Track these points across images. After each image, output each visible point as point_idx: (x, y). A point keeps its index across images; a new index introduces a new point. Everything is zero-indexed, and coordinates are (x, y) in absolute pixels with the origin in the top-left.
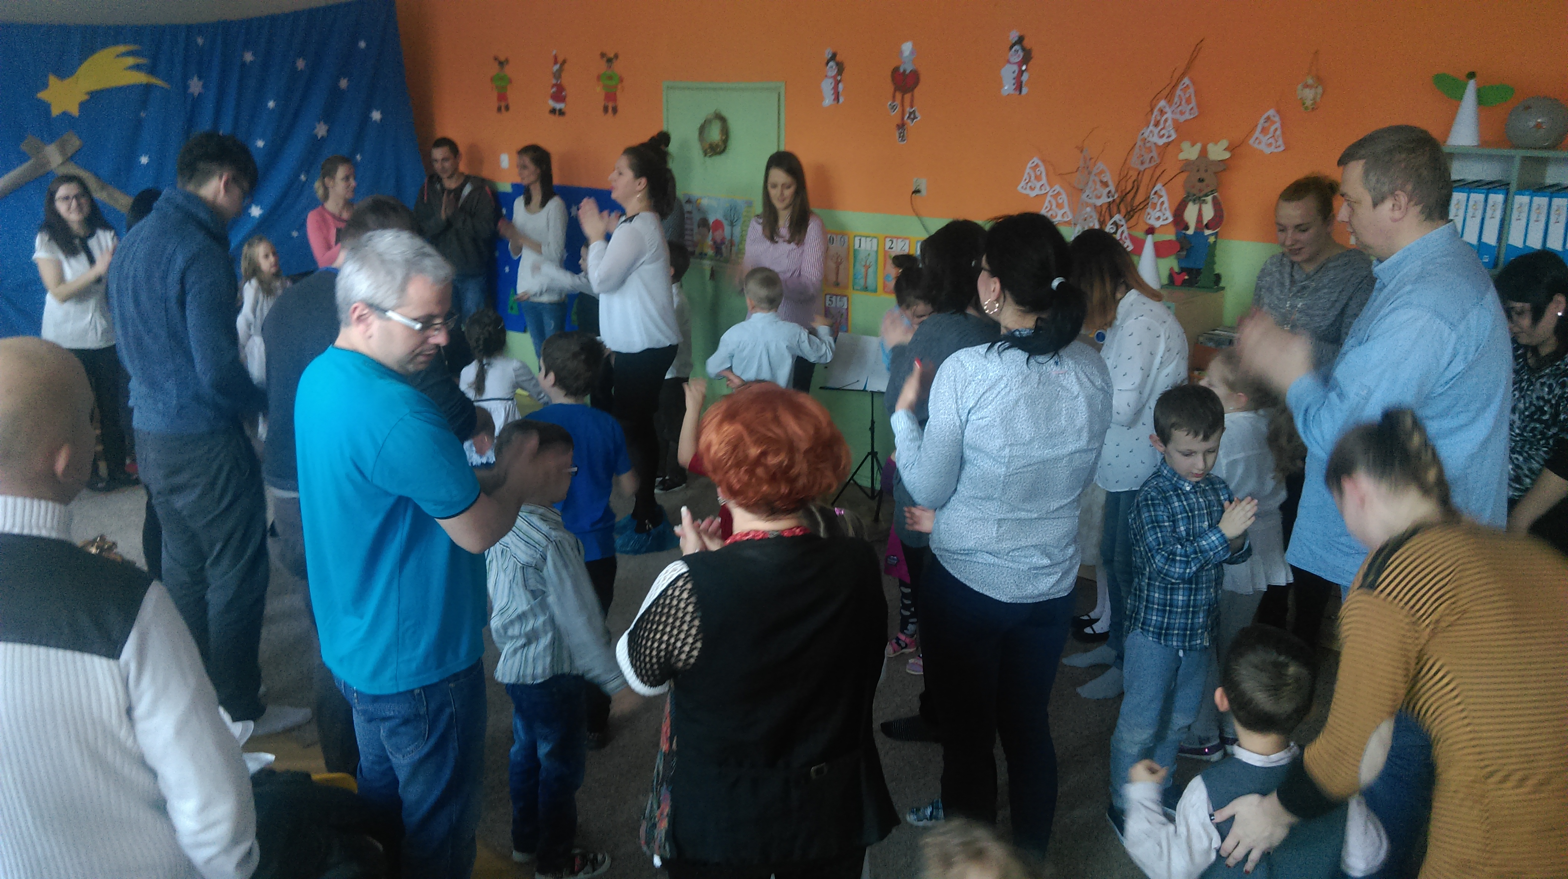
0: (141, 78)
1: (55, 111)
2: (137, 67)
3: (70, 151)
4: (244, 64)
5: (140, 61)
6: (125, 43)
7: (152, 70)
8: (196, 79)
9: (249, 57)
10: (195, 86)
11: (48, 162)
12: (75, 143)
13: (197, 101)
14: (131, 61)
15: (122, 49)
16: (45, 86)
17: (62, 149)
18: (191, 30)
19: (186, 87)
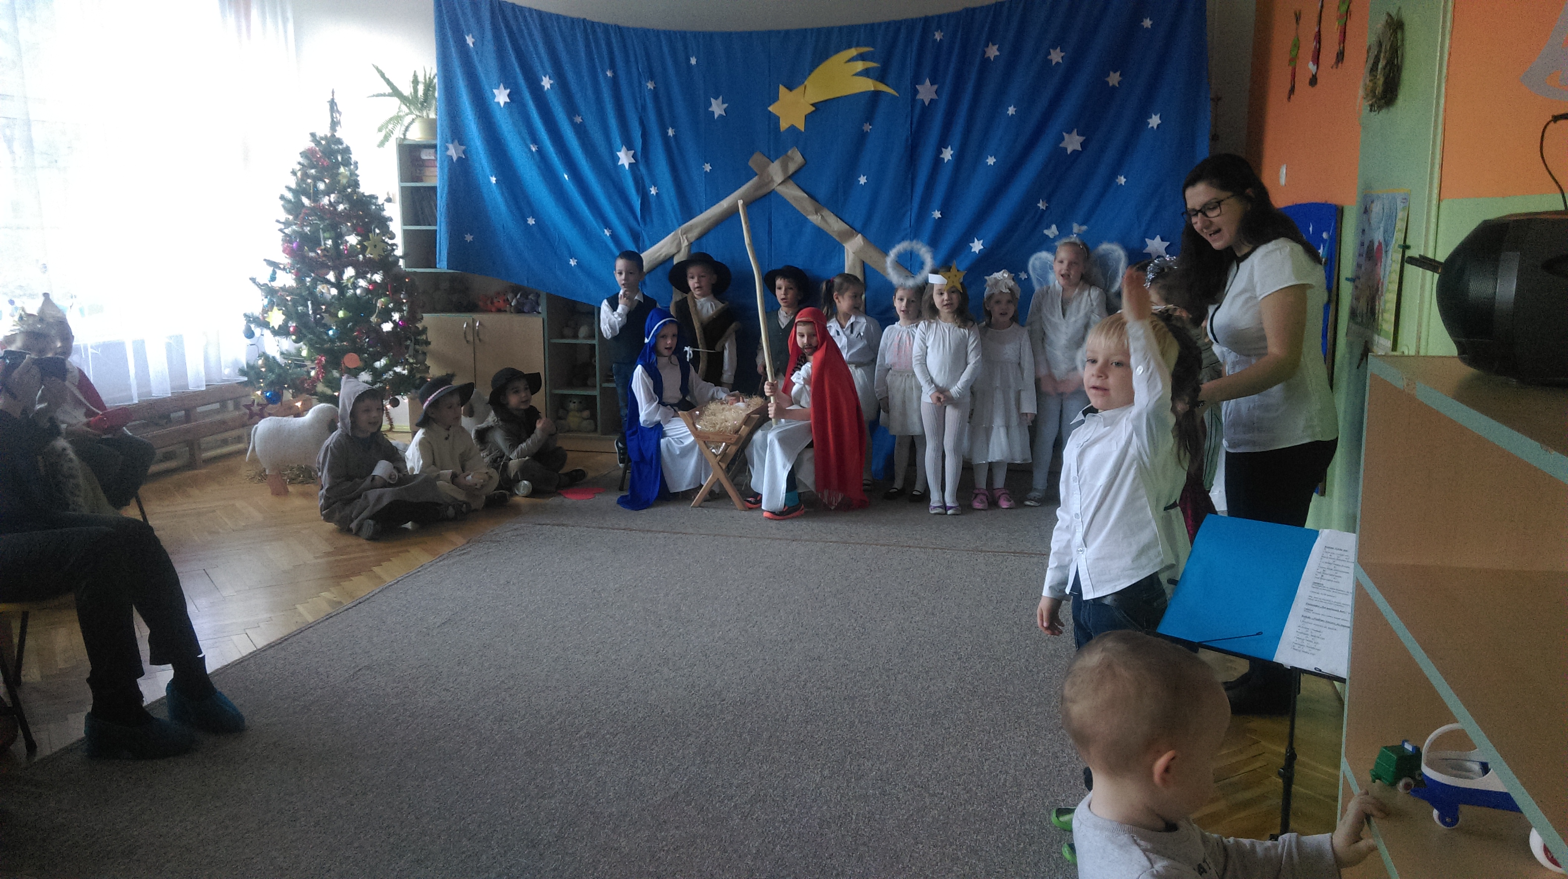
0: (868, 85)
1: (784, 125)
2: (866, 73)
3: (792, 168)
4: (985, 61)
5: (870, 64)
6: (858, 45)
7: (881, 76)
8: (928, 82)
9: (993, 52)
10: (926, 92)
11: (772, 180)
12: (796, 158)
13: (927, 110)
14: (860, 66)
15: (853, 52)
16: (775, 98)
17: (785, 167)
18: (928, 23)
19: (916, 92)
